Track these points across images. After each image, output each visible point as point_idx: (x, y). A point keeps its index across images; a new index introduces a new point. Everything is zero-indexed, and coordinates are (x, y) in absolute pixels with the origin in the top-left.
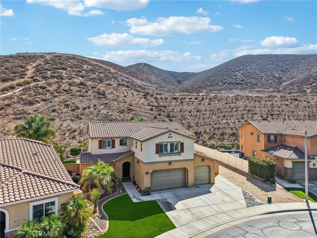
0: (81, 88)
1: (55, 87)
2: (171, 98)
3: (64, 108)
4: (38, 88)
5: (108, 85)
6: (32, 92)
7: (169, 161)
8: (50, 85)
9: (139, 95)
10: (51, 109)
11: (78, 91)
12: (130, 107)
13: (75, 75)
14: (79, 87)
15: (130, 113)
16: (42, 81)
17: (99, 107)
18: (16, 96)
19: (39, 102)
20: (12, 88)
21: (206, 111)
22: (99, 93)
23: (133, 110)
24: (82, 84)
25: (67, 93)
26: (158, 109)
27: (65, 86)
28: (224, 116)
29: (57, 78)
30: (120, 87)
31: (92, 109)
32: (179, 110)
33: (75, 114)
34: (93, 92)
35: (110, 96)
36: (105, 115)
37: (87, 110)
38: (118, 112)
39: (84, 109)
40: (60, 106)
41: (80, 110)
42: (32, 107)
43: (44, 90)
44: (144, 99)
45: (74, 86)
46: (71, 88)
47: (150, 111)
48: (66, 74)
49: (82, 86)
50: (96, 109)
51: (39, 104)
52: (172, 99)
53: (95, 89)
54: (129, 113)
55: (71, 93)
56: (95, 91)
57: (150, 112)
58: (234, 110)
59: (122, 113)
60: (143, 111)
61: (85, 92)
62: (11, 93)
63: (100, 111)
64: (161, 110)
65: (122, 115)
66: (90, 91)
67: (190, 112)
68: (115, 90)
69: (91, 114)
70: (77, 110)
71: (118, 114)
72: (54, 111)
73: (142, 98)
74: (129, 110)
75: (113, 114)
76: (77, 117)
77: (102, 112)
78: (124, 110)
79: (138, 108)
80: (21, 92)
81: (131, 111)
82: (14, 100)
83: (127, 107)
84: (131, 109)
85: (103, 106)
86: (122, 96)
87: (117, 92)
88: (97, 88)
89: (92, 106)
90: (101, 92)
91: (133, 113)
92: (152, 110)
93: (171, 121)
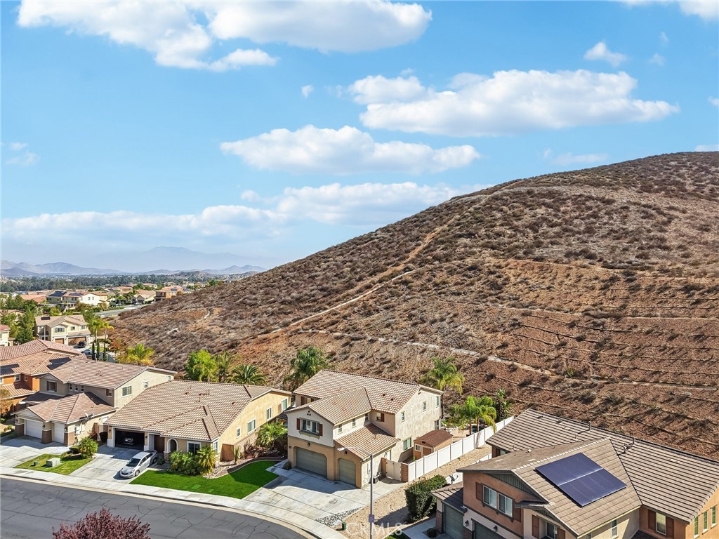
1: (425, 278)
2: (681, 286)
3: (405, 320)
4: (398, 285)
6: (386, 293)
7: (308, 441)
8: (418, 276)
10: (386, 323)
11: (456, 284)
12: (520, 319)
14: (464, 275)
15: (512, 331)
19: (377, 311)
20: (369, 287)
22: (494, 285)
23: (522, 326)
25: (435, 290)
26: (593, 322)
27: (441, 276)
29: (439, 260)
30: (566, 260)
33: (414, 329)
34: (484, 283)
36: (460, 334)
38: (488, 329)
39: (433, 322)
40: (401, 317)
41: (425, 324)
42: (367, 319)
43: (405, 288)
45: (458, 273)
47: (565, 328)
48: (466, 246)
49: (472, 272)
51: (377, 315)
53: (492, 277)
54: (507, 332)
57: (565, 330)
59: (494, 331)
60: (546, 328)
61: (467, 285)
62: (362, 296)
63: (456, 327)
65: (489, 336)
67: (672, 338)
69: (436, 332)
72: (388, 326)
75: (473, 334)
76: (412, 338)
77: (459, 328)
79: (539, 321)
80: (373, 294)
81: (516, 327)
82: (356, 309)
83: (515, 320)
84: (519, 323)
85: (468, 317)
86: (544, 287)
87: (542, 276)
88: (498, 274)
89: (451, 315)
90: (500, 281)
91: (517, 332)
92: (572, 325)
93: (594, 357)
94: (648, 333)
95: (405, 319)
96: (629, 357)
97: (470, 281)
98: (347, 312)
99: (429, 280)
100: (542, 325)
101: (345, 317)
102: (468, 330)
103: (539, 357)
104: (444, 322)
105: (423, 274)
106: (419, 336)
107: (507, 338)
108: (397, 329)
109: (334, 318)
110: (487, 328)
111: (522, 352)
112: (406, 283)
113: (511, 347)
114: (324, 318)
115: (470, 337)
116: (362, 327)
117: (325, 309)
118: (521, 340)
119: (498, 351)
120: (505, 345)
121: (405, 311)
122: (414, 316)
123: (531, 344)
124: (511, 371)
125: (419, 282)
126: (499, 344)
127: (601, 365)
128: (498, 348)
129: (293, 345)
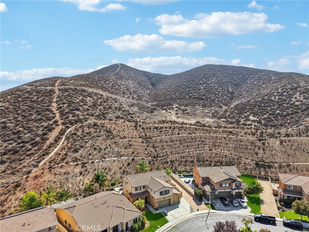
1: (81, 131)
3: (94, 151)
4: (73, 136)
5: (110, 120)
6: (72, 140)
10: (88, 154)
13: (87, 115)
16: (71, 127)
17: (112, 146)
18: (65, 145)
20: (58, 138)
21: (176, 141)
23: (132, 145)
24: (95, 124)
26: (146, 141)
27: (86, 129)
28: (187, 146)
29: (78, 122)
30: (118, 120)
33: (101, 154)
35: (114, 132)
36: (117, 152)
40: (92, 150)
41: (103, 151)
42: (78, 153)
43: (77, 136)
44: (136, 130)
45: (91, 128)
46: (90, 130)
48: (82, 115)
50: (111, 148)
51: (81, 151)
55: (92, 135)
56: (105, 130)
58: (194, 140)
62: (61, 143)
63: (114, 150)
64: (148, 141)
65: (126, 150)
67: (167, 142)
68: (116, 125)
69: (109, 153)
72: (90, 154)
73: (134, 130)
74: (130, 145)
78: (127, 146)
82: (66, 150)
85: (114, 145)
86: (122, 130)
88: (105, 127)
89: (108, 146)
90: (108, 130)
92: (143, 142)
93: (156, 151)
96: (163, 149)
97: (98, 130)
98: (64, 152)
100: (136, 144)
101: (66, 155)
103: (144, 154)
104: (108, 149)
107: (131, 150)
109: (61, 156)
110: (123, 148)
112: (74, 134)
113: (135, 153)
114: (55, 157)
118: (136, 150)
120: (133, 153)
121: (91, 147)
122: (96, 148)
123: (139, 151)
126: (131, 153)
129: (57, 174)
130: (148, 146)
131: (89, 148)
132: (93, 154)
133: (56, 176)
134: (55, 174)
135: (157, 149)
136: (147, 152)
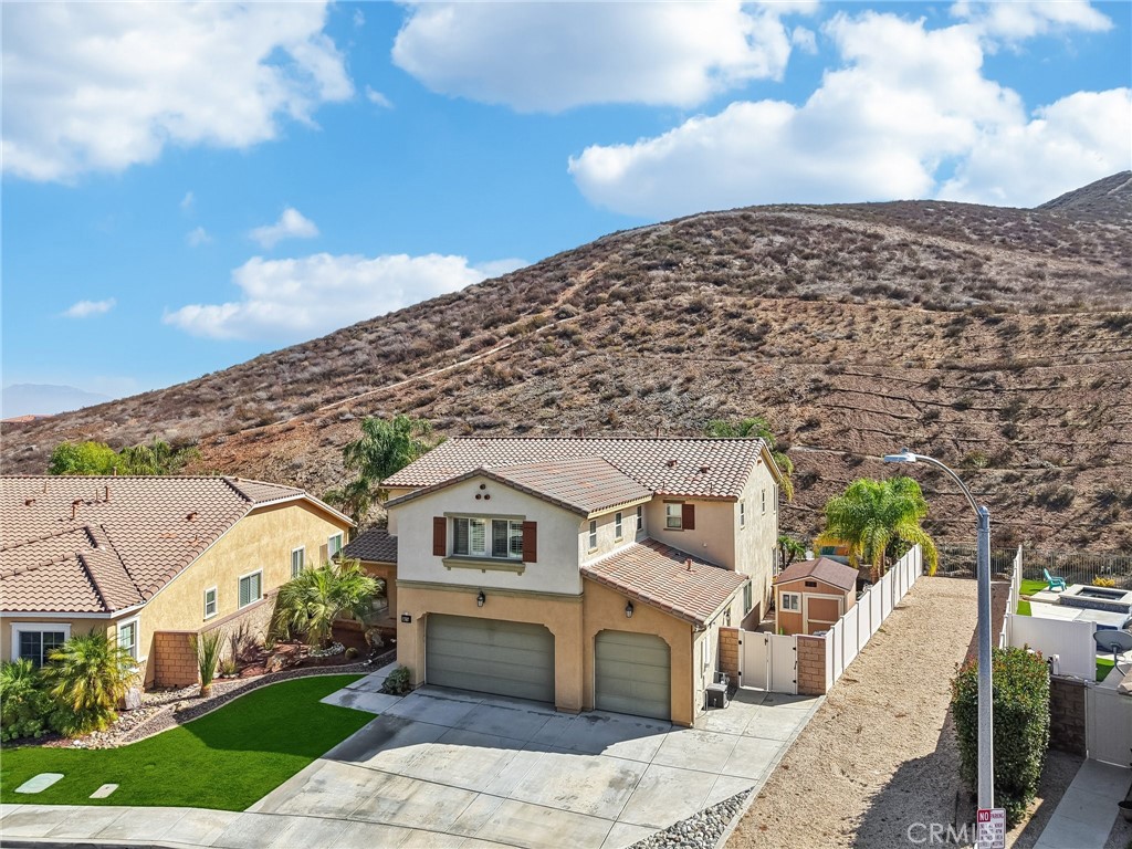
0: (686, 322)
1: (604, 327)
2: (1096, 322)
3: (585, 393)
4: (550, 338)
5: (806, 298)
6: (530, 352)
7: (480, 588)
8: (588, 324)
9: (928, 322)
10: (543, 398)
11: (667, 336)
12: (826, 379)
13: (697, 280)
14: (680, 321)
15: (818, 401)
16: (578, 314)
17: (704, 383)
18: (483, 364)
19: (521, 378)
20: (489, 343)
22: (742, 334)
23: (835, 390)
24: (696, 308)
25: (629, 345)
26: (972, 379)
27: (634, 323)
29: (624, 300)
30: (857, 299)
31: (671, 394)
32: (1088, 381)
33: (607, 409)
34: (723, 332)
35: (781, 341)
36: (707, 411)
37: (652, 399)
38: (766, 400)
39: (646, 393)
40: (575, 388)
41: (630, 398)
42: (500, 393)
43: (566, 342)
44: (944, 338)
45: (666, 318)
46: (653, 327)
47: (922, 391)
48: (667, 280)
49: (694, 316)
50: (686, 391)
51: (521, 385)
52: (1098, 327)
53: (735, 323)
54: (807, 402)
55: (645, 342)
56: (730, 328)
57: (922, 394)
59: (778, 402)
60: (884, 391)
61: (691, 336)
62: (478, 357)
63: (697, 399)
64: (986, 382)
65: (772, 411)
66: (712, 331)
68: (821, 316)
69: (658, 410)
70: (619, 396)
71: (760, 407)
72: (549, 403)
73: (931, 337)
74: (818, 389)
75: (738, 408)
76: (608, 422)
77: (703, 400)
78: (792, 391)
79: (864, 381)
80: (502, 354)
81: (823, 393)
82: (470, 378)
83: (814, 381)
84: (827, 385)
85: (716, 382)
86: (838, 335)
87: (827, 321)
88: (744, 317)
89: (680, 381)
90: (754, 328)
91: (827, 400)
92: (933, 385)
93: (1008, 433)
94: (1095, 386)
95: (584, 390)
96: (1085, 427)
97: (692, 330)
98: (450, 383)
99: (614, 330)
100: (875, 388)
101: (448, 392)
102: (724, 403)
103: (895, 440)
104: (669, 393)
105: (598, 320)
106: (622, 418)
107: (810, 411)
108: (570, 408)
109: (424, 394)
110: (763, 397)
111: (853, 434)
112: (565, 335)
113: (827, 427)
114: (399, 395)
115: (732, 416)
116: (490, 407)
117: (398, 380)
118: (844, 414)
119: (803, 436)
120: (812, 424)
121: (581, 376)
122: (602, 384)
123: (867, 420)
124: (850, 467)
125: (593, 334)
126: (797, 423)
127: (1033, 444)
128: (801, 429)
129: (331, 443)
130: (961, 407)
131: (565, 382)
132: (564, 405)
133: (321, 450)
134: (327, 442)
135: (1027, 426)
136: (921, 434)
